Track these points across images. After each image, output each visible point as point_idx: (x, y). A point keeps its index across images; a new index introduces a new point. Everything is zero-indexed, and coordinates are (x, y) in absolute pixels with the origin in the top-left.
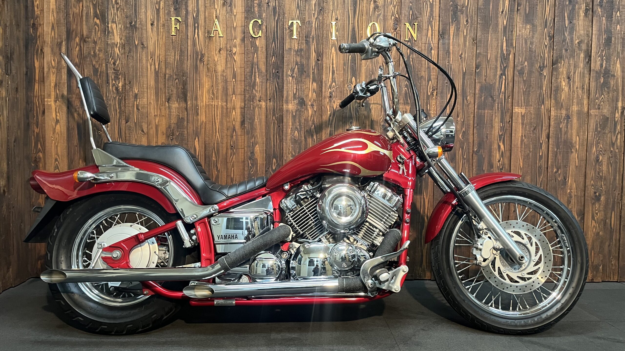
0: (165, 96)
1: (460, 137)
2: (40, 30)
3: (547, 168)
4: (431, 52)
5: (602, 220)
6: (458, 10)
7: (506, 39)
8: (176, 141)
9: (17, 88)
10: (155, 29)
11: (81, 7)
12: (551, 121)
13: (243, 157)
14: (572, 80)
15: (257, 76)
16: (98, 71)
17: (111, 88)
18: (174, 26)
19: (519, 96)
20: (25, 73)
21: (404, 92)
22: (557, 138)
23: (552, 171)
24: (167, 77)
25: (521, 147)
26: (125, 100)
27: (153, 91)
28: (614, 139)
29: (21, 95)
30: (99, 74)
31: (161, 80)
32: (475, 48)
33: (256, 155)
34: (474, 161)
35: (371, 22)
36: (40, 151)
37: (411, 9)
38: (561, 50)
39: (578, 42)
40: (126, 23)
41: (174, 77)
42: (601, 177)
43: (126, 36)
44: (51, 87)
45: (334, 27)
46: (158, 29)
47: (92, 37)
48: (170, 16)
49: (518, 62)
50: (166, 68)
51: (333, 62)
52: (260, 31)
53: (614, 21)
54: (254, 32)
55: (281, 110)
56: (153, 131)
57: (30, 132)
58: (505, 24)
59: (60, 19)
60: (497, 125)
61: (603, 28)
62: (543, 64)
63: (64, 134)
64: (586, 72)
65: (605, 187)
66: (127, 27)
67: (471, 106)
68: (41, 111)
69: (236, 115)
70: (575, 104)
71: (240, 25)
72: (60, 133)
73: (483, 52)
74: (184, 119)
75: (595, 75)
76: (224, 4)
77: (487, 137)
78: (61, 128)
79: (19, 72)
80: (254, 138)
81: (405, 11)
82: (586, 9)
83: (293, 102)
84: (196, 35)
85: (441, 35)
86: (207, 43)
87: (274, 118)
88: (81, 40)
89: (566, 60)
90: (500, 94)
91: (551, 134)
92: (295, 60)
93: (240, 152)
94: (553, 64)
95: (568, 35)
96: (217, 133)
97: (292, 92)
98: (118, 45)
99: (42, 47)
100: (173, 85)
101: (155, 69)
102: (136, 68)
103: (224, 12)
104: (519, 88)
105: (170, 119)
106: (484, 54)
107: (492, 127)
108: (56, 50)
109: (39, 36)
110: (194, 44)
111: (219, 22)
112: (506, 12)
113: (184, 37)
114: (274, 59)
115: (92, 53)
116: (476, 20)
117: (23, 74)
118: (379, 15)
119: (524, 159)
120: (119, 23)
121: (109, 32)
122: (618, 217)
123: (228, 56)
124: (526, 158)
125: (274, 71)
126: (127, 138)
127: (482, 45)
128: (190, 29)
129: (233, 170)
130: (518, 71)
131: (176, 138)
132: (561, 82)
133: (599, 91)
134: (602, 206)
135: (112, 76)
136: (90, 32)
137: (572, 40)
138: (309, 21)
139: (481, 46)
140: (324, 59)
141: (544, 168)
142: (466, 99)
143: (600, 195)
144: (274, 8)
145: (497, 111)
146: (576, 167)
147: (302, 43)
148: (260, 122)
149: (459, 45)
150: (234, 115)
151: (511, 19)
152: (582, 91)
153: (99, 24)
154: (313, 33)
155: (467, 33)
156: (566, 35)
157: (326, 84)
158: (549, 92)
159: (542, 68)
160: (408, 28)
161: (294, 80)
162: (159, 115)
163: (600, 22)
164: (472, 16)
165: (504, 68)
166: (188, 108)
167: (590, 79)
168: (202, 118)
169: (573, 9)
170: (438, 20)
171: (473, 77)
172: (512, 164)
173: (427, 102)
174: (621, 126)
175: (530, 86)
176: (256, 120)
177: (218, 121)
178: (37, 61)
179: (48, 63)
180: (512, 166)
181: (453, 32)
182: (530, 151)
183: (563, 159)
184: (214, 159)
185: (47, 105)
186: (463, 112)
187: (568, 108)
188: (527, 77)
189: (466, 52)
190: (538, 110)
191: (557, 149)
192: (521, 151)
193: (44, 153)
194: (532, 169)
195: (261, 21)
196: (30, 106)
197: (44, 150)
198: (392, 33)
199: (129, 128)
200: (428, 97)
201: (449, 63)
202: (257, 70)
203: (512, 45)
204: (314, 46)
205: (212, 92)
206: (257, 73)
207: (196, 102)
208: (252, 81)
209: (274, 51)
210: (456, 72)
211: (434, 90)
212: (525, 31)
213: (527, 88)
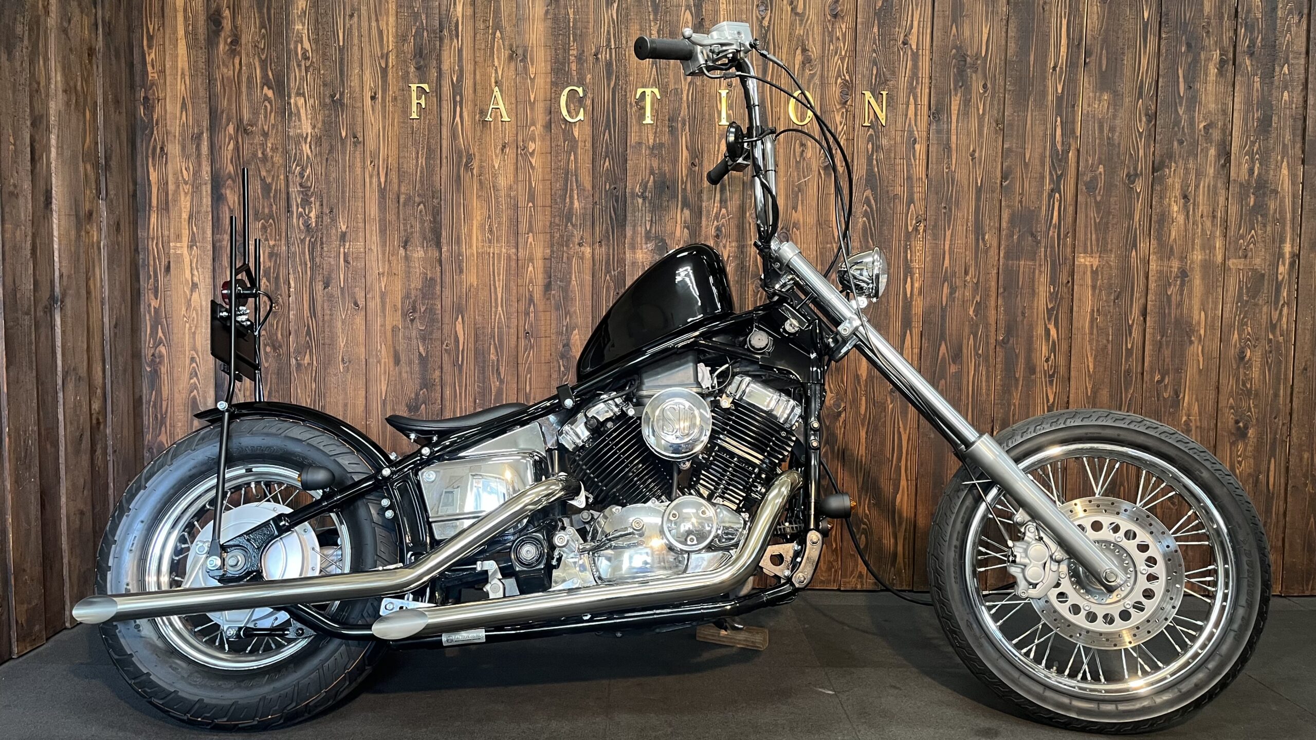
0: (399, 236)
2: (158, 109)
3: (1142, 374)
4: (914, 148)
5: (1250, 475)
6: (968, 65)
7: (1061, 122)
8: (422, 324)
9: (118, 224)
10: (379, 106)
11: (237, 66)
12: (1150, 282)
13: (548, 354)
14: (1192, 201)
15: (576, 197)
16: (271, 188)
17: (295, 220)
19: (1086, 233)
20: (131, 193)
21: (860, 225)
22: (1162, 316)
23: (1152, 380)
24: (402, 200)
25: (1091, 333)
26: (322, 243)
27: (375, 227)
28: (1275, 316)
29: (125, 236)
30: (272, 195)
31: (390, 204)
32: (1001, 139)
33: (573, 348)
34: (998, 360)
35: (796, 90)
36: (161, 342)
37: (875, 63)
38: (1170, 142)
39: (1204, 127)
40: (324, 96)
42: (1249, 392)
43: (323, 120)
44: (182, 220)
45: (724, 100)
46: (384, 106)
47: (259, 123)
48: (409, 83)
49: (1086, 167)
50: (400, 182)
52: (582, 110)
53: (1276, 83)
54: (569, 112)
55: (621, 262)
57: (142, 306)
58: (1060, 91)
59: (197, 88)
60: (1043, 290)
61: (1255, 97)
62: (1135, 169)
63: (206, 310)
64: (1219, 185)
65: (1257, 411)
66: (325, 105)
67: (993, 252)
68: (163, 266)
69: (535, 272)
70: (1197, 247)
71: (542, 97)
72: (199, 311)
73: (1017, 147)
74: (436, 282)
75: (1237, 190)
76: (511, 58)
77: (1023, 314)
78: (201, 299)
79: (121, 193)
80: (570, 317)
81: (863, 68)
82: (1221, 60)
83: (644, 246)
84: (458, 119)
85: (933, 113)
86: (478, 134)
87: (608, 277)
88: (238, 130)
89: (1181, 161)
90: (1049, 228)
91: (1149, 307)
92: (648, 166)
93: (543, 344)
94: (1154, 170)
95: (1185, 113)
96: (500, 308)
97: (643, 227)
98: (309, 140)
99: (163, 143)
100: (413, 214)
101: (380, 183)
102: (343, 183)
103: (512, 73)
104: (1086, 217)
105: (409, 280)
106: (1020, 150)
107: (1033, 293)
108: (191, 148)
109: (157, 121)
110: (454, 136)
111: (501, 91)
112: (1061, 68)
113: (434, 122)
114: (607, 163)
115: (260, 155)
116: (1002, 84)
117: (128, 196)
118: (812, 76)
119: (1096, 356)
120: (310, 96)
121: (290, 114)
122: (1283, 470)
124: (1100, 353)
125: (608, 187)
126: (326, 318)
127: (1015, 132)
128: (446, 106)
129: (530, 379)
130: (1086, 184)
131: (421, 318)
132: (1170, 205)
133: (1245, 222)
134: (1249, 448)
135: (296, 199)
136: (255, 113)
137: (1192, 121)
138: (677, 89)
139: (1012, 136)
140: (705, 163)
141: (1136, 373)
142: (983, 239)
143: (1246, 427)
144: (609, 64)
145: (1043, 263)
146: (1200, 371)
147: (661, 131)
148: (582, 285)
149: (969, 134)
150: (531, 272)
151: (1071, 83)
152: (1213, 222)
153: (273, 98)
154: (684, 112)
155: (984, 110)
156: (1181, 112)
157: (708, 211)
158: (1147, 225)
159: (1132, 178)
160: (869, 102)
161: (647, 205)
162: (388, 273)
163: (1249, 85)
164: (995, 76)
165: (1057, 177)
166: (443, 260)
167: (1227, 199)
168: (471, 278)
169: (1196, 61)
170: (927, 85)
171: (996, 195)
172: (1072, 366)
173: (906, 245)
174: (1289, 291)
175: (1109, 213)
176: (574, 283)
177: (500, 285)
178: (155, 170)
179: (175, 173)
180: (1072, 369)
181: (957, 108)
182: (1108, 340)
183: (1173, 356)
184: (493, 357)
185: (175, 254)
186: (976, 265)
187: (1184, 255)
188: (1102, 196)
189: (982, 148)
190: (1125, 259)
191: (1162, 336)
192: (1090, 341)
193: (169, 346)
194: (1111, 376)
195: (584, 90)
196: (141, 256)
197: (169, 341)
198: (838, 111)
199: (330, 297)
200: (908, 235)
201: (948, 168)
202: (575, 184)
203: (1074, 132)
204: (686, 138)
205: (489, 228)
206: (576, 192)
207: (459, 247)
208: (565, 207)
209: (607, 148)
210: (963, 187)
211: (920, 221)
212: (1099, 105)
213: (1102, 218)
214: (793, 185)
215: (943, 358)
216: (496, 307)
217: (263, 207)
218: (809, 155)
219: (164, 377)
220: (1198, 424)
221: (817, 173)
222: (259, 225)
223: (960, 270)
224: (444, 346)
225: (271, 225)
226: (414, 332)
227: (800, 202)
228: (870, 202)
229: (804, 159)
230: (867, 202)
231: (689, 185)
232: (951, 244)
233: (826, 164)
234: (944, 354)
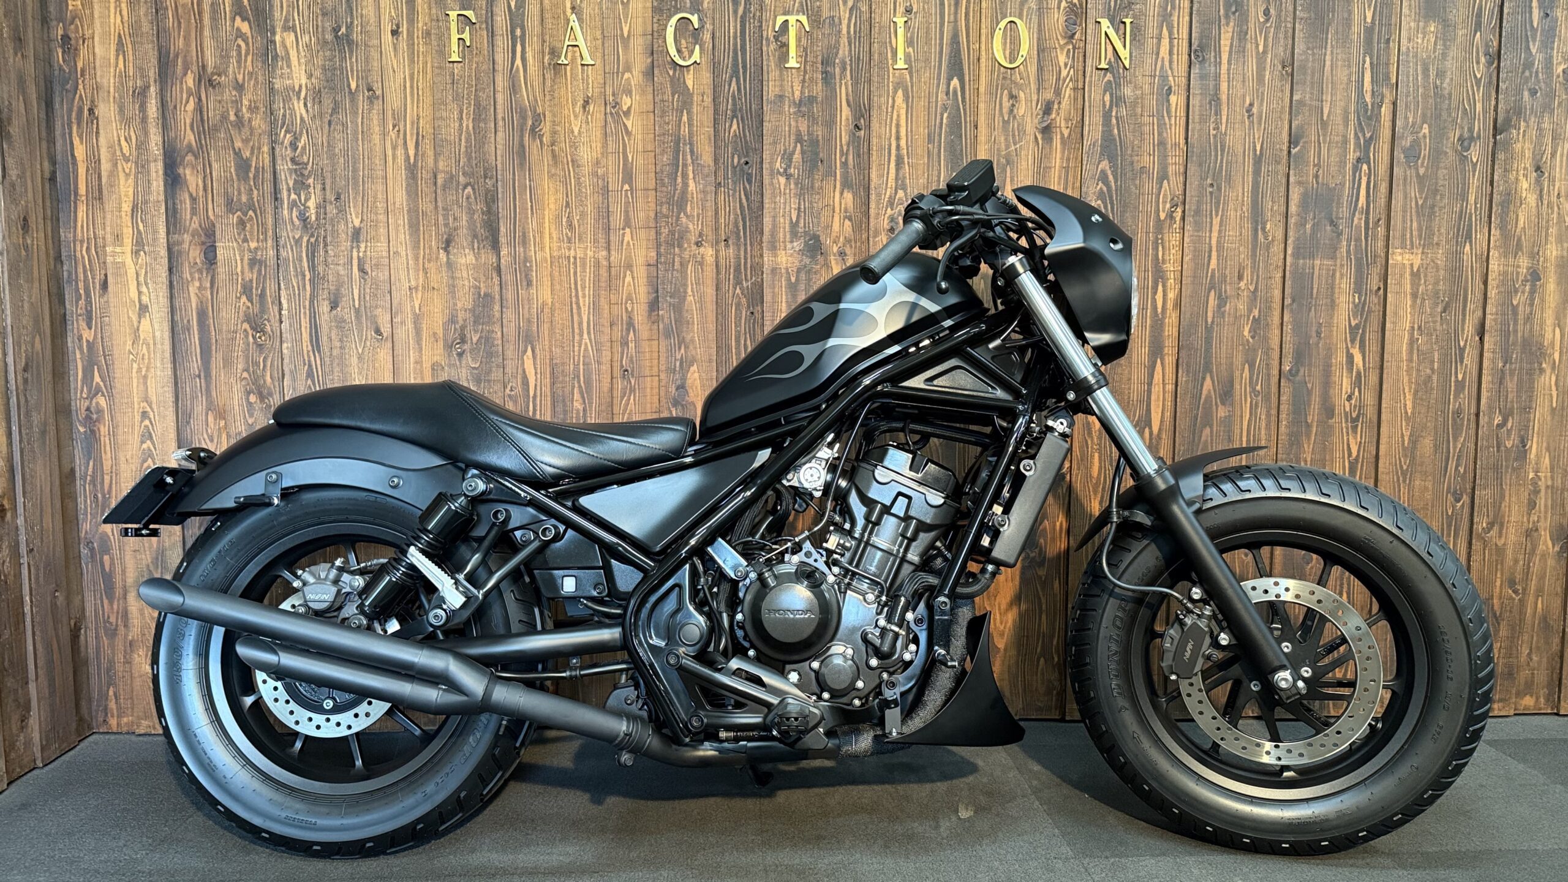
0: (437, 234)
1: (1246, 333)
2: (83, 52)
3: (1477, 415)
4: (1168, 101)
7: (1371, 63)
8: (473, 359)
9: (25, 219)
10: (403, 45)
12: (1490, 287)
13: (655, 399)
14: (1547, 174)
15: (691, 176)
16: (250, 166)
17: (285, 212)
18: (455, 37)
19: (1404, 219)
20: (47, 175)
22: (1505, 334)
23: (1490, 423)
24: (440, 181)
25: (1410, 360)
26: (326, 245)
27: (402, 221)
29: (37, 238)
30: (251, 175)
31: (424, 187)
32: (1288, 87)
33: (691, 394)
34: (1283, 398)
35: (1004, 17)
36: (98, 390)
38: (1519, 92)
39: (1564, 71)
40: (323, 31)
41: (462, 179)
43: (324, 66)
44: (123, 214)
45: (901, 32)
46: (411, 45)
47: (231, 70)
48: (445, 9)
49: (1405, 128)
50: (436, 155)
51: (898, 132)
52: (697, 47)
54: (679, 51)
55: (758, 269)
56: (405, 332)
57: (69, 340)
58: (1369, 20)
59: (138, 21)
60: (1345, 301)
62: (1471, 130)
63: (162, 344)
66: (326, 42)
67: (1277, 248)
68: (97, 281)
69: (636, 284)
70: (1552, 239)
71: (640, 30)
72: (151, 342)
73: (1311, 99)
74: (493, 298)
77: (1318, 334)
78: (155, 327)
79: (28, 174)
80: (687, 347)
83: (789, 246)
84: (518, 62)
85: (1196, 51)
86: (548, 83)
87: (738, 291)
88: (200, 81)
89: (1533, 119)
90: (1354, 214)
91: (1488, 322)
92: (793, 130)
93: (648, 385)
94: (1496, 131)
95: (1539, 50)
96: (585, 336)
97: (788, 218)
98: (303, 93)
99: (92, 102)
100: (458, 201)
101: (408, 157)
102: (353, 157)
104: (1405, 197)
105: (454, 298)
106: (1314, 103)
107: (1332, 305)
108: (132, 109)
109: (83, 71)
110: (514, 88)
111: (581, 20)
113: (485, 67)
114: (735, 126)
115: (232, 118)
116: (1291, 8)
117: (42, 178)
119: (1416, 392)
120: (303, 31)
121: (276, 57)
123: (609, 119)
124: (1422, 387)
125: (736, 160)
126: (335, 352)
127: (1309, 78)
128: (502, 43)
130: (1405, 150)
131: (472, 350)
132: (1517, 179)
135: (287, 180)
136: (225, 57)
137: (1548, 63)
138: (833, 18)
139: (1304, 83)
140: (875, 125)
141: (1469, 414)
142: (1263, 229)
145: (1345, 261)
146: (1553, 410)
147: (811, 79)
148: (701, 301)
149: (1244, 80)
150: (629, 284)
151: (1384, 7)
153: (249, 35)
154: (843, 51)
155: (1265, 46)
156: (1534, 51)
157: (879, 195)
158: (1485, 208)
159: (1465, 142)
160: (1106, 33)
161: (792, 186)
162: (424, 287)
165: (1365, 141)
166: (502, 267)
168: (543, 293)
170: (1187, 11)
171: (1282, 168)
172: (1384, 405)
173: (1157, 239)
175: (1437, 190)
176: (690, 299)
177: (585, 303)
178: (82, 143)
179: (110, 146)
180: (1383, 410)
181: (1228, 43)
182: (1432, 369)
183: (1519, 389)
184: (578, 405)
185: (114, 263)
186: (1254, 267)
187: (1536, 250)
188: (1427, 169)
189: (1262, 100)
190: (1458, 255)
191: (1505, 363)
192: (1409, 370)
193: (111, 396)
194: (1436, 419)
195: (700, 19)
196: (65, 268)
197: (110, 388)
198: (1062, 49)
199: (340, 323)
200: (1159, 226)
201: (1217, 128)
202: (689, 157)
203: (1388, 78)
204: (847, 88)
205: (567, 221)
206: (690, 168)
207: (525, 248)
208: (676, 189)
209: (734, 104)
210: (1236, 155)
211: (1177, 205)
212: (1423, 38)
213: (1426, 198)
214: (999, 155)
215: (1208, 397)
216: (581, 335)
217: (239, 194)
218: (1021, 112)
219: (105, 440)
220: (1549, 483)
221: (1032, 137)
222: (234, 219)
223: (1231, 273)
224: (508, 391)
225: (251, 219)
226: (464, 371)
228: (1107, 177)
229: (1014, 117)
230: (1104, 178)
231: (851, 157)
232: (1219, 237)
233: (1045, 124)
234: (1209, 391)
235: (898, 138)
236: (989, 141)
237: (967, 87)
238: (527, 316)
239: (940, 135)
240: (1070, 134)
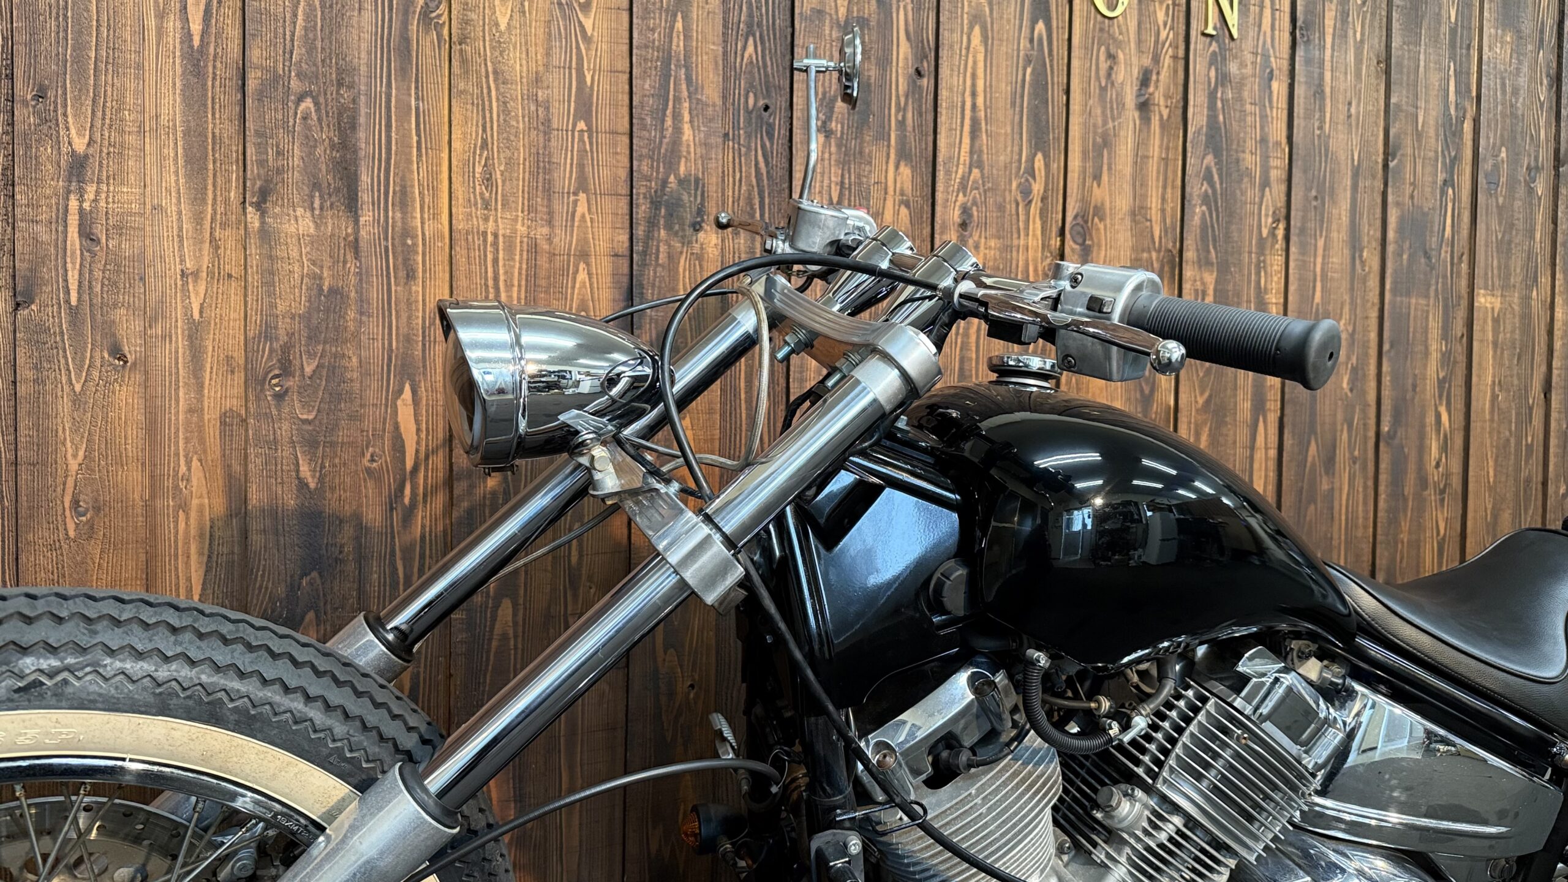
3: (1545, 484)
4: (1270, 87)
7: (1455, 70)
12: (1555, 338)
15: (687, 117)
19: (1486, 256)
23: (1557, 492)
24: (251, 85)
25: (1492, 420)
27: (174, 150)
31: (220, 92)
34: (1383, 466)
41: (295, 84)
49: (1486, 149)
50: (245, 37)
51: (974, 85)
56: (172, 353)
58: (1453, 19)
60: (1435, 349)
62: (1536, 159)
67: (1374, 282)
69: (594, 285)
73: (1407, 103)
74: (344, 297)
77: (1414, 386)
85: (1301, 28)
90: (1441, 245)
91: (1555, 379)
94: (1556, 163)
100: (286, 122)
101: (187, 35)
102: (77, 22)
104: (1487, 229)
105: (271, 293)
106: (1412, 110)
107: (1426, 353)
114: (750, 49)
119: (1497, 457)
124: (1501, 453)
125: (751, 101)
130: (1486, 175)
131: (302, 389)
139: (1401, 84)
140: (944, 72)
141: (1538, 483)
142: (1361, 256)
145: (1433, 301)
149: (1346, 72)
150: (584, 284)
151: (1465, 8)
155: (1362, 34)
157: (948, 173)
158: (1549, 248)
159: (1532, 172)
161: (833, 149)
162: (210, 273)
165: (1451, 161)
166: (363, 243)
171: (1378, 185)
172: (1470, 474)
173: (1259, 261)
175: (1513, 225)
180: (1471, 479)
181: (1332, 23)
182: (1510, 431)
186: (1352, 303)
188: (1505, 198)
189: (1360, 98)
190: (1526, 300)
192: (1491, 432)
198: (1161, 3)
202: (684, 87)
203: (1469, 91)
204: (906, 15)
205: (484, 172)
206: (687, 105)
207: (404, 213)
208: (663, 137)
209: (750, 15)
210: (1339, 163)
211: (1278, 221)
212: (1501, 48)
213: (1504, 232)
214: (1095, 133)
215: (1313, 464)
218: (1120, 77)
221: (1130, 114)
223: (1334, 308)
224: (366, 462)
226: (286, 426)
227: (1105, 168)
228: (1212, 176)
229: (1113, 84)
230: (1208, 177)
231: (909, 115)
232: (1323, 264)
233: (1142, 99)
234: (1314, 457)
235: (974, 94)
236: (1084, 111)
237: (1055, 35)
238: (404, 330)
239: (1022, 96)
240: (1169, 117)
